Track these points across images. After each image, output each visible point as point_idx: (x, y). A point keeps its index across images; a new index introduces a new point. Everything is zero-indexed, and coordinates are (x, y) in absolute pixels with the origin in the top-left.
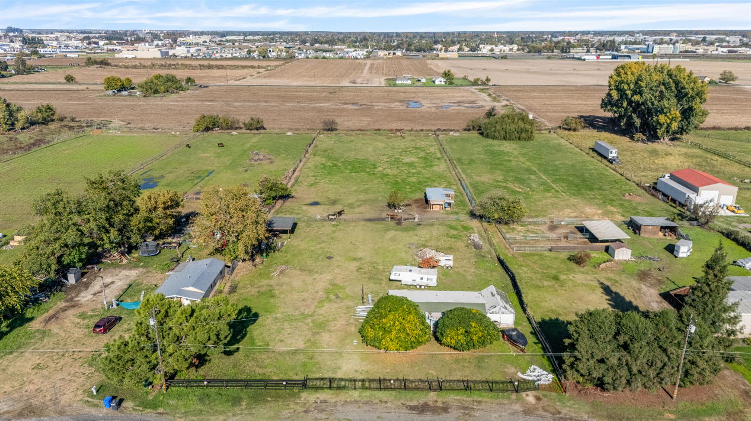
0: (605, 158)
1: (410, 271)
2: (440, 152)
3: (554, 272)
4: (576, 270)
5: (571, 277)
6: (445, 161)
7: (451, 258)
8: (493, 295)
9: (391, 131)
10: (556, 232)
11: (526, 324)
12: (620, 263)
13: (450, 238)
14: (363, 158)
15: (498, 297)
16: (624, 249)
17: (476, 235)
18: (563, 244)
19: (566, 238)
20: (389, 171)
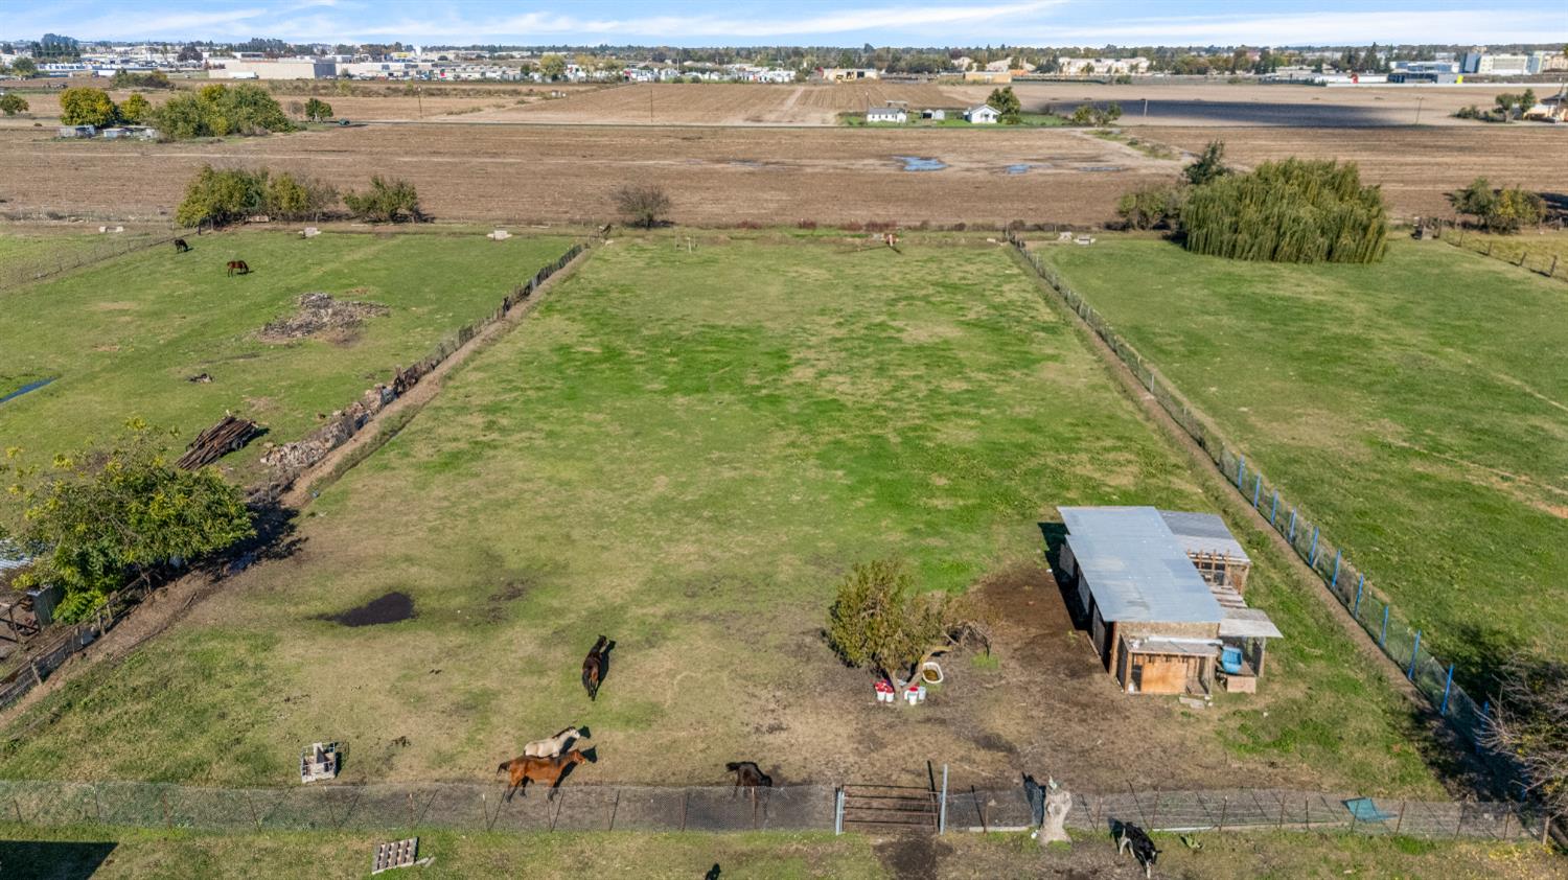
2: (1047, 300)
6: (1079, 333)
9: (852, 227)
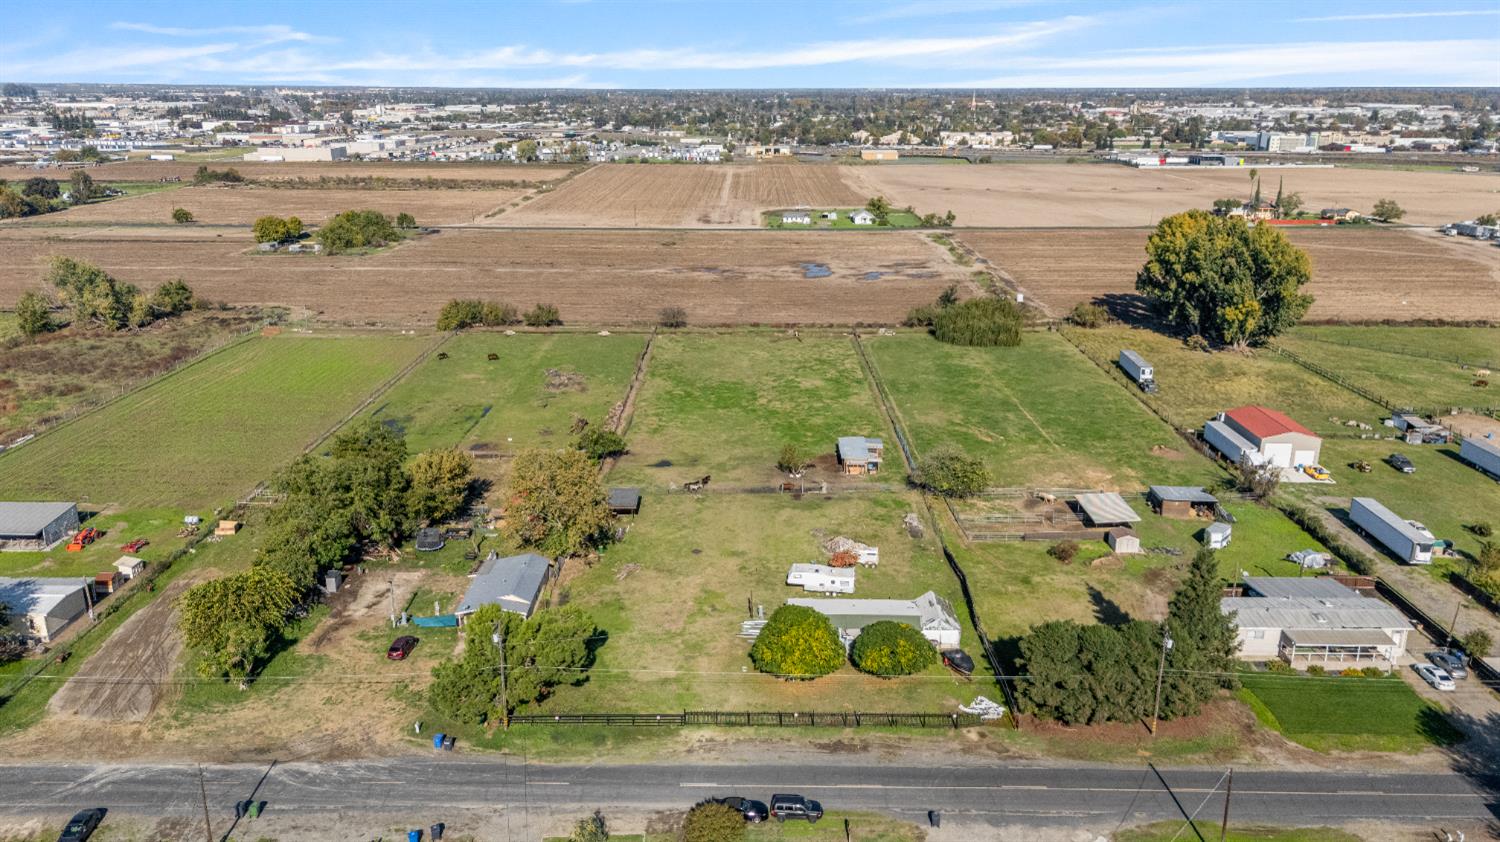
0: (1134, 380)
1: (817, 571)
2: (862, 367)
3: (1023, 571)
4: (1058, 569)
5: (1048, 580)
6: (870, 385)
7: (875, 551)
8: (931, 604)
9: (778, 326)
10: (1036, 509)
11: (976, 643)
12: (1124, 557)
13: (877, 519)
14: (734, 380)
15: (939, 607)
16: (1129, 537)
17: (914, 515)
18: (1045, 529)
19: (1050, 519)
20: (778, 404)
